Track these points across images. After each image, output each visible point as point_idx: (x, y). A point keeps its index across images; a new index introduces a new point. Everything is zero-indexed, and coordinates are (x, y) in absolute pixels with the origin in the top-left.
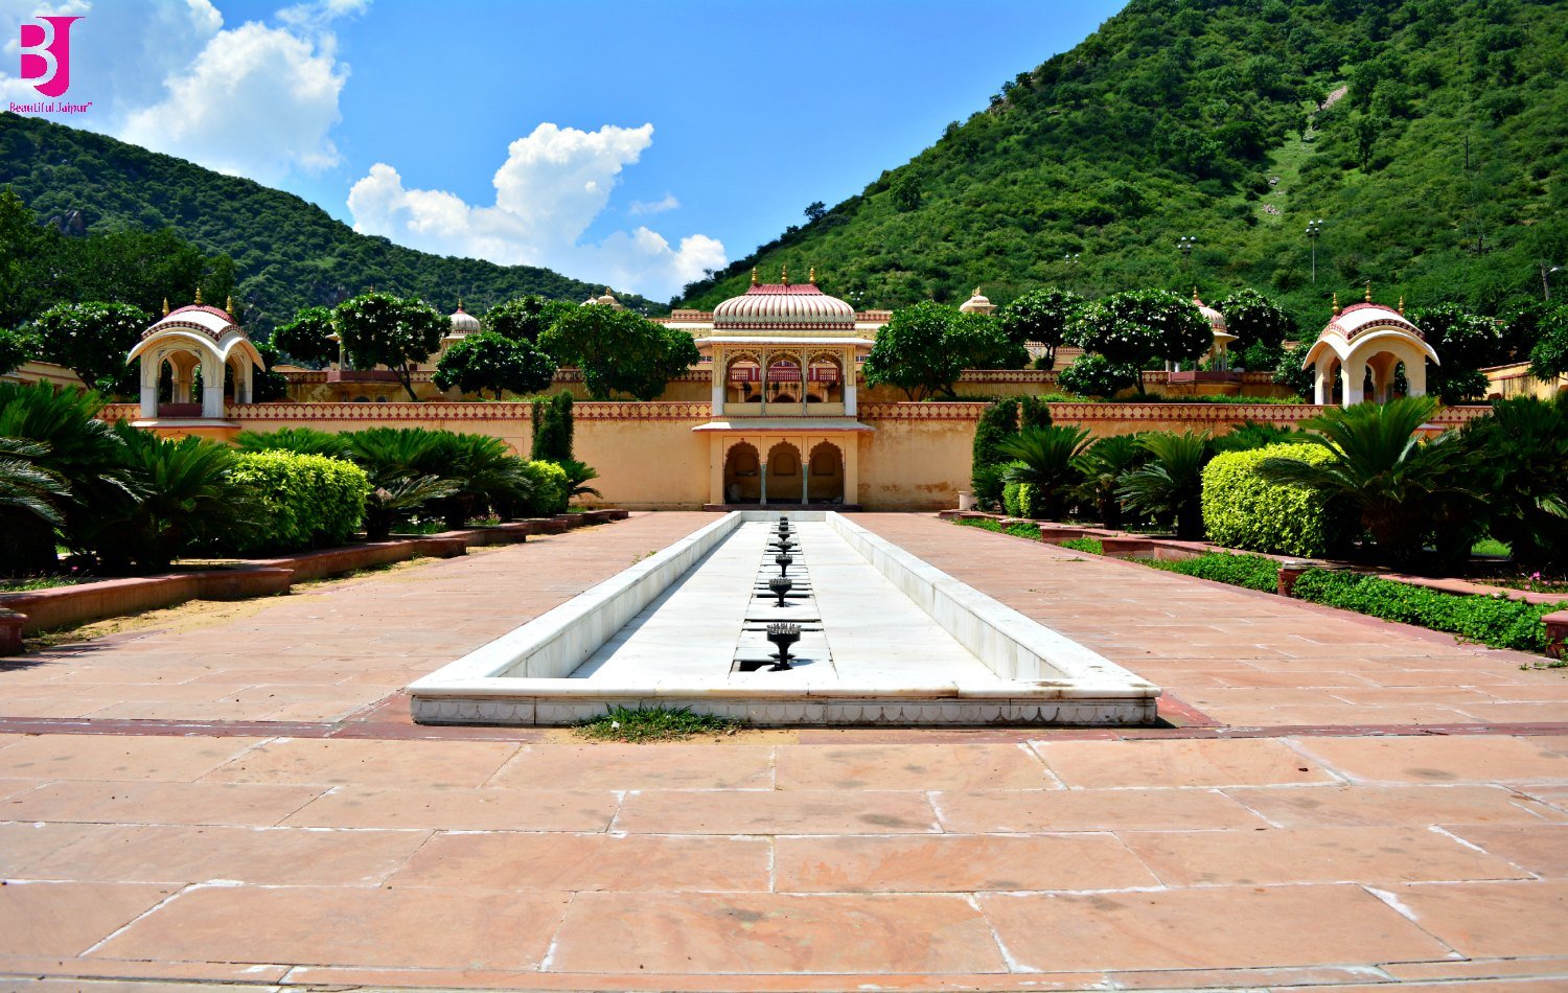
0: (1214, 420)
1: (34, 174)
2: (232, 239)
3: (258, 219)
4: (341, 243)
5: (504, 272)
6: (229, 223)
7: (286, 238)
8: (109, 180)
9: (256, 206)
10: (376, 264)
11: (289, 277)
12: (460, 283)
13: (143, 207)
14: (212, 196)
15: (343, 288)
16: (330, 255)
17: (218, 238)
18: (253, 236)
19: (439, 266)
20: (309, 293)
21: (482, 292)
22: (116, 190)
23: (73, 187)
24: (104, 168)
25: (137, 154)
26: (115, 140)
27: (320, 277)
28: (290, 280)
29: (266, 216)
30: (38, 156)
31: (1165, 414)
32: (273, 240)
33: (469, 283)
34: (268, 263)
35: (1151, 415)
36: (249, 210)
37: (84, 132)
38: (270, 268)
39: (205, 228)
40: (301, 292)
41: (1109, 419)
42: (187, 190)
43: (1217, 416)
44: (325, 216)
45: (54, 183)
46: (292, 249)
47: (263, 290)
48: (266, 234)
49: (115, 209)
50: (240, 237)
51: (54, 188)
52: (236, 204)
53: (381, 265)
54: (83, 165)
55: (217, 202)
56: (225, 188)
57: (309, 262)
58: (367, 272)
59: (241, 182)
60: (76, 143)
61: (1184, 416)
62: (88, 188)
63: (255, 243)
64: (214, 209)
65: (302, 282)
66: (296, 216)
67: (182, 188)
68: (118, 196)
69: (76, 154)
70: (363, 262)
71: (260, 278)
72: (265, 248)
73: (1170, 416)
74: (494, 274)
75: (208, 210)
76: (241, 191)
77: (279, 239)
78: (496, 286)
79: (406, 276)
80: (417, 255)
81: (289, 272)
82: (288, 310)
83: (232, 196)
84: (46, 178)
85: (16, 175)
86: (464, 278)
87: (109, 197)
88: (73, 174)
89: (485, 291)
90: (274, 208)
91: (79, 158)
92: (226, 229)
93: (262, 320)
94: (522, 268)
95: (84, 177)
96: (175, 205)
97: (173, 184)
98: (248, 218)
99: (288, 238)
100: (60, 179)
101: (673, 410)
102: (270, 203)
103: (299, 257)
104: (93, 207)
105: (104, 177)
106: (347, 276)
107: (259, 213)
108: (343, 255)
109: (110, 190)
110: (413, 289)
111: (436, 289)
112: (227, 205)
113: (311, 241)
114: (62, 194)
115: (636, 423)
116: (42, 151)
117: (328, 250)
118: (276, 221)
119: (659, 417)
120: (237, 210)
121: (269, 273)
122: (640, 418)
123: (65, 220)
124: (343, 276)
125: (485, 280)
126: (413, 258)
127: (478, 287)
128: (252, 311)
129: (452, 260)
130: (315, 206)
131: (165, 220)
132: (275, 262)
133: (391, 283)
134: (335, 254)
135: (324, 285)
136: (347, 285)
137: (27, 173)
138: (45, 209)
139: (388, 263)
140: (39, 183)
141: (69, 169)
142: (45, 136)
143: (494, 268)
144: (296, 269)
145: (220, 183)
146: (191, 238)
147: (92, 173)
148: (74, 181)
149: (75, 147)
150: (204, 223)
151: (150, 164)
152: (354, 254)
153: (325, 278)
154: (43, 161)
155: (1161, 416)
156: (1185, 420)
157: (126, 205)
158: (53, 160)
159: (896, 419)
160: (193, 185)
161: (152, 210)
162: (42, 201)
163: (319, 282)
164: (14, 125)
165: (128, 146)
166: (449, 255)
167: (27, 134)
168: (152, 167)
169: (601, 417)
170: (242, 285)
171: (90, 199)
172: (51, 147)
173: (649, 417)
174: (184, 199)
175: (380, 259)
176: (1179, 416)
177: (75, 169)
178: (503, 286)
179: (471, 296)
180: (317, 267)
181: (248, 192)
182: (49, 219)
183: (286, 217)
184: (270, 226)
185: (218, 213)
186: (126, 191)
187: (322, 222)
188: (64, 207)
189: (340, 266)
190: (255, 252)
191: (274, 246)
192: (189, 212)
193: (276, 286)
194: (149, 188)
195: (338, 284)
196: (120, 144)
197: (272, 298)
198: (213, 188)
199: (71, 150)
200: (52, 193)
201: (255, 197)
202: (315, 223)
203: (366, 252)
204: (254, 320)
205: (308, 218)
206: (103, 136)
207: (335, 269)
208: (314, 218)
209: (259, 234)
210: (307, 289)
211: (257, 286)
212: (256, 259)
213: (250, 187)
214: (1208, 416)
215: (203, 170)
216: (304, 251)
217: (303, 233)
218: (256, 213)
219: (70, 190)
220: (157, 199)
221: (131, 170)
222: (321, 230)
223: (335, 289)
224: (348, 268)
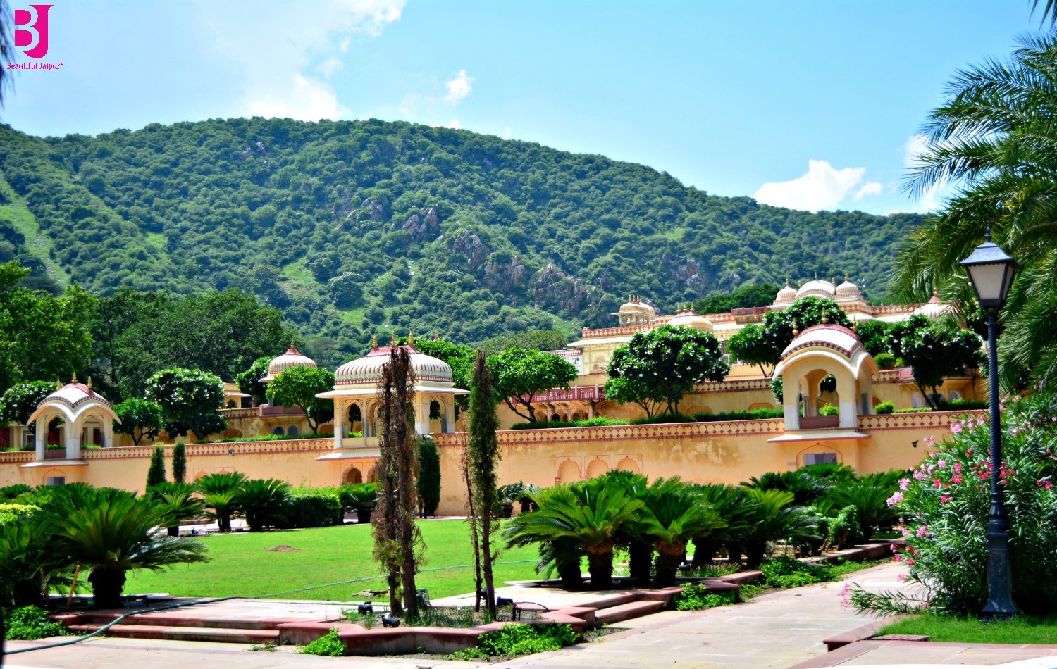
0: (681, 437)
1: (396, 175)
2: (582, 219)
3: (607, 195)
4: (691, 211)
5: (881, 222)
6: (578, 202)
7: (634, 213)
8: (463, 174)
9: (605, 182)
10: (730, 230)
11: (637, 253)
12: (832, 240)
13: (494, 197)
14: (562, 177)
15: (692, 260)
16: (680, 225)
17: (568, 219)
18: (602, 214)
19: (809, 223)
20: (658, 268)
21: (856, 247)
22: (468, 184)
23: (429, 184)
24: (459, 162)
25: (490, 144)
26: (469, 132)
27: (668, 250)
28: (637, 256)
29: (616, 192)
30: (399, 158)
31: (643, 433)
32: (622, 216)
33: (842, 238)
34: (616, 241)
35: (632, 435)
36: (597, 187)
37: (442, 128)
38: (619, 246)
39: (556, 210)
40: (652, 269)
41: (600, 440)
42: (538, 175)
43: (684, 433)
44: (677, 184)
45: (413, 183)
46: (641, 223)
47: (611, 270)
48: (615, 210)
49: (469, 202)
50: (589, 216)
51: (413, 188)
52: (585, 183)
53: (736, 230)
54: (438, 162)
55: (566, 183)
56: (575, 167)
57: (658, 236)
58: (718, 240)
59: (590, 159)
60: (433, 140)
61: (658, 435)
62: (443, 184)
63: (603, 221)
64: (564, 190)
65: (651, 257)
66: (646, 188)
67: (533, 172)
68: (471, 189)
69: (432, 152)
70: (714, 229)
71: (609, 257)
72: (614, 225)
73: (647, 435)
74: (870, 226)
75: (558, 192)
76: (591, 168)
77: (627, 215)
78: (872, 239)
79: (763, 240)
80: (785, 213)
81: (637, 248)
82: (636, 288)
83: (581, 175)
84: (405, 179)
85: (380, 179)
86: (836, 234)
87: (463, 191)
88: (429, 172)
89: (860, 246)
90: (623, 182)
91: (435, 156)
92: (576, 209)
93: (604, 302)
94: (901, 216)
95: (439, 173)
96: (527, 190)
97: (524, 170)
98: (597, 196)
99: (639, 212)
100: (418, 179)
101: (317, 445)
102: (619, 177)
103: (647, 231)
104: (446, 202)
105: (458, 171)
106: (697, 246)
107: (609, 188)
108: (693, 224)
109: (463, 183)
110: (770, 253)
111: (796, 252)
112: (577, 185)
113: (660, 213)
114: (419, 194)
115: (296, 455)
116: (403, 153)
117: (677, 221)
118: (625, 196)
119: (310, 450)
120: (586, 189)
121: (617, 251)
122: (299, 451)
123: (421, 217)
124: (691, 247)
125: (859, 234)
126: (780, 217)
127: (852, 242)
128: (595, 293)
129: (822, 214)
130: (666, 174)
131: (515, 208)
132: (624, 239)
133: (744, 249)
134: (684, 224)
135: (673, 259)
136: (696, 256)
137: (389, 177)
138: (404, 209)
139: (744, 227)
140: (400, 185)
141: (426, 168)
142: (405, 137)
143: (870, 219)
144: (645, 244)
145: (570, 162)
146: (541, 223)
147: (447, 169)
148: (430, 179)
149: (432, 145)
150: (554, 206)
151: (502, 152)
152: (704, 223)
153: (673, 251)
154: (404, 163)
155: (640, 435)
156: (659, 438)
157: (480, 196)
158: (413, 160)
159: (454, 446)
160: (544, 168)
161: (502, 199)
162: (402, 202)
163: (667, 255)
164: (379, 131)
165: (482, 137)
166: (820, 209)
167: (390, 138)
168: (504, 155)
169: (277, 452)
170: (591, 266)
171: (444, 195)
172: (411, 148)
173: (303, 451)
174: (535, 184)
175: (735, 223)
176: (654, 434)
177: (432, 167)
178: (880, 239)
179: (845, 254)
180: (666, 240)
181: (598, 169)
182: (407, 219)
183: (635, 190)
184: (620, 201)
185: (567, 194)
186: (479, 183)
187: (672, 191)
188: (420, 206)
189: (689, 236)
190: (604, 231)
191: (623, 223)
192: (540, 196)
193: (624, 264)
194: (502, 177)
195: (687, 256)
196: (474, 136)
197: (619, 277)
198: (564, 168)
199: (428, 148)
200: (411, 193)
201: (604, 173)
202: (665, 193)
203: (718, 219)
204: (597, 302)
205: (658, 188)
206: (458, 130)
207: (684, 240)
208: (665, 188)
209: (608, 211)
210: (657, 264)
211: (605, 266)
212: (604, 238)
213: (598, 162)
214: (676, 433)
215: (554, 151)
216: (653, 224)
217: (652, 206)
218: (605, 190)
219: (426, 188)
220: (511, 187)
221: (485, 160)
222: (670, 200)
223: (684, 262)
224: (697, 237)
